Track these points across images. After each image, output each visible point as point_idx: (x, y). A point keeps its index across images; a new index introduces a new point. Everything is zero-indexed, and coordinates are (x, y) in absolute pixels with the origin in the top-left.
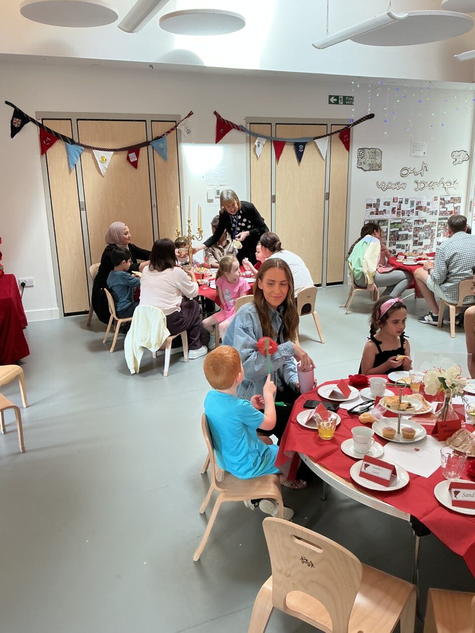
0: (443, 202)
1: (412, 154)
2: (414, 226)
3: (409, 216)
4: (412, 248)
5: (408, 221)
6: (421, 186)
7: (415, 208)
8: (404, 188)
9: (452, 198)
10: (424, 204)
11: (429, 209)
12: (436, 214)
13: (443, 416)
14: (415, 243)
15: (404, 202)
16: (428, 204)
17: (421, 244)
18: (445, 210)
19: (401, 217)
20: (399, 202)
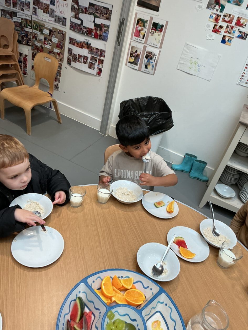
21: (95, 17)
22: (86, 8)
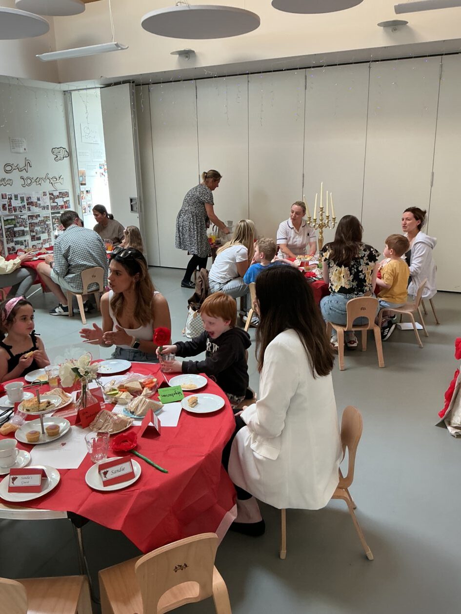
0: (52, 197)
1: (13, 150)
2: (28, 222)
3: (21, 211)
4: (31, 243)
5: (22, 217)
6: (27, 182)
7: (26, 204)
8: (11, 184)
9: (60, 193)
10: (34, 200)
11: (40, 204)
12: (48, 209)
13: (83, 403)
14: (33, 238)
15: (13, 198)
16: (39, 199)
17: (39, 239)
18: (56, 204)
19: (14, 213)
20: (9, 199)
21: (63, 198)
22: (58, 196)
